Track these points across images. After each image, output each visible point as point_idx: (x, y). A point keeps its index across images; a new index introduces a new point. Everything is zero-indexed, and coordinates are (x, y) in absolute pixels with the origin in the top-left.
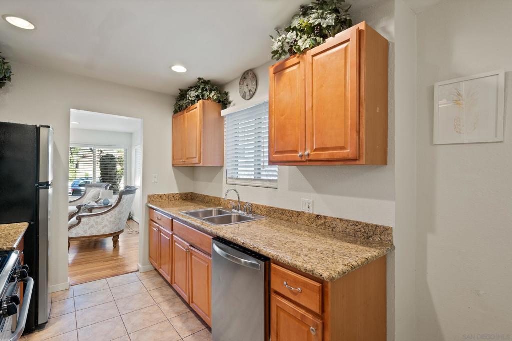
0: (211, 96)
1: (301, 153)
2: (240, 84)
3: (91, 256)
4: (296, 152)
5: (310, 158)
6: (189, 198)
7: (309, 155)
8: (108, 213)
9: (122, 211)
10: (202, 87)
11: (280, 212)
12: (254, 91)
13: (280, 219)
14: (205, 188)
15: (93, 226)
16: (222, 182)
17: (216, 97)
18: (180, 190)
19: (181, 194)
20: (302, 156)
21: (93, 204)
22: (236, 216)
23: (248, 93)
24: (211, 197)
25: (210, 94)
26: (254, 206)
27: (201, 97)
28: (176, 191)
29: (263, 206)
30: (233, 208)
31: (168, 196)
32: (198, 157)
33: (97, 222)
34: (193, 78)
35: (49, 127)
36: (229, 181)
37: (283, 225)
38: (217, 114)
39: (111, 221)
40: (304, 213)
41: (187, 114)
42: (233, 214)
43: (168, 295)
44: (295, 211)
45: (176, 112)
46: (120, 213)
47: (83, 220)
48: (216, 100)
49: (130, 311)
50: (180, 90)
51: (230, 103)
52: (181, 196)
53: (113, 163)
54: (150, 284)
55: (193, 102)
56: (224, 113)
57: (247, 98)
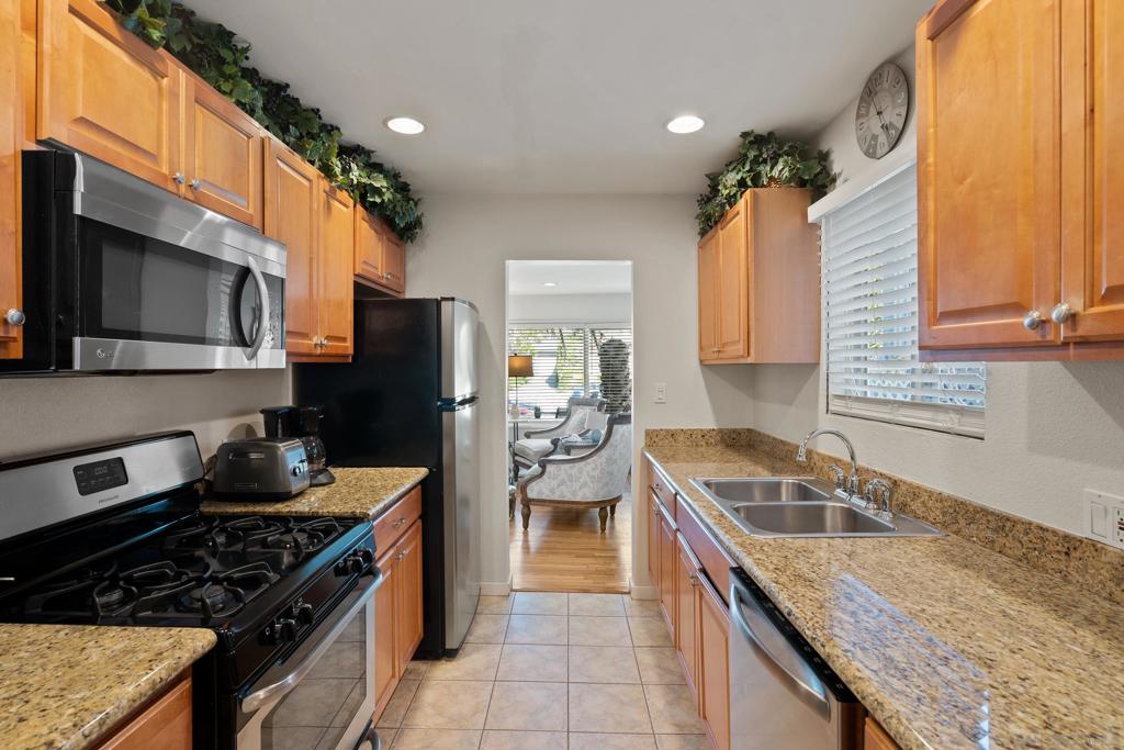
0: (775, 173)
1: (1035, 315)
2: (858, 117)
3: (560, 540)
4: (1019, 308)
5: (1080, 332)
6: (741, 442)
7: (1072, 318)
8: (589, 461)
9: (614, 457)
10: (752, 154)
11: (993, 525)
12: (901, 128)
13: (992, 549)
14: (779, 422)
15: (563, 483)
16: (816, 407)
17: (786, 173)
18: (717, 421)
19: (720, 431)
20: (1041, 324)
21: (576, 439)
22: (838, 513)
23: (882, 138)
24: (789, 444)
25: (772, 169)
26: (904, 488)
27: (749, 183)
28: (708, 422)
29: (931, 494)
30: (839, 486)
31: (690, 434)
32: (742, 342)
33: (571, 475)
34: (728, 137)
35: (453, 299)
36: (836, 406)
37: (990, 576)
38: (797, 220)
39: (594, 477)
40: (1096, 547)
41: (722, 234)
42: (830, 504)
43: (671, 672)
44: (1055, 533)
45: (703, 233)
46: (610, 461)
47: (550, 468)
48: (789, 180)
49: (585, 680)
50: (707, 176)
51: (834, 180)
52: (722, 438)
53: (621, 358)
54: (642, 631)
55: (732, 200)
56: (815, 211)
57: (879, 152)
